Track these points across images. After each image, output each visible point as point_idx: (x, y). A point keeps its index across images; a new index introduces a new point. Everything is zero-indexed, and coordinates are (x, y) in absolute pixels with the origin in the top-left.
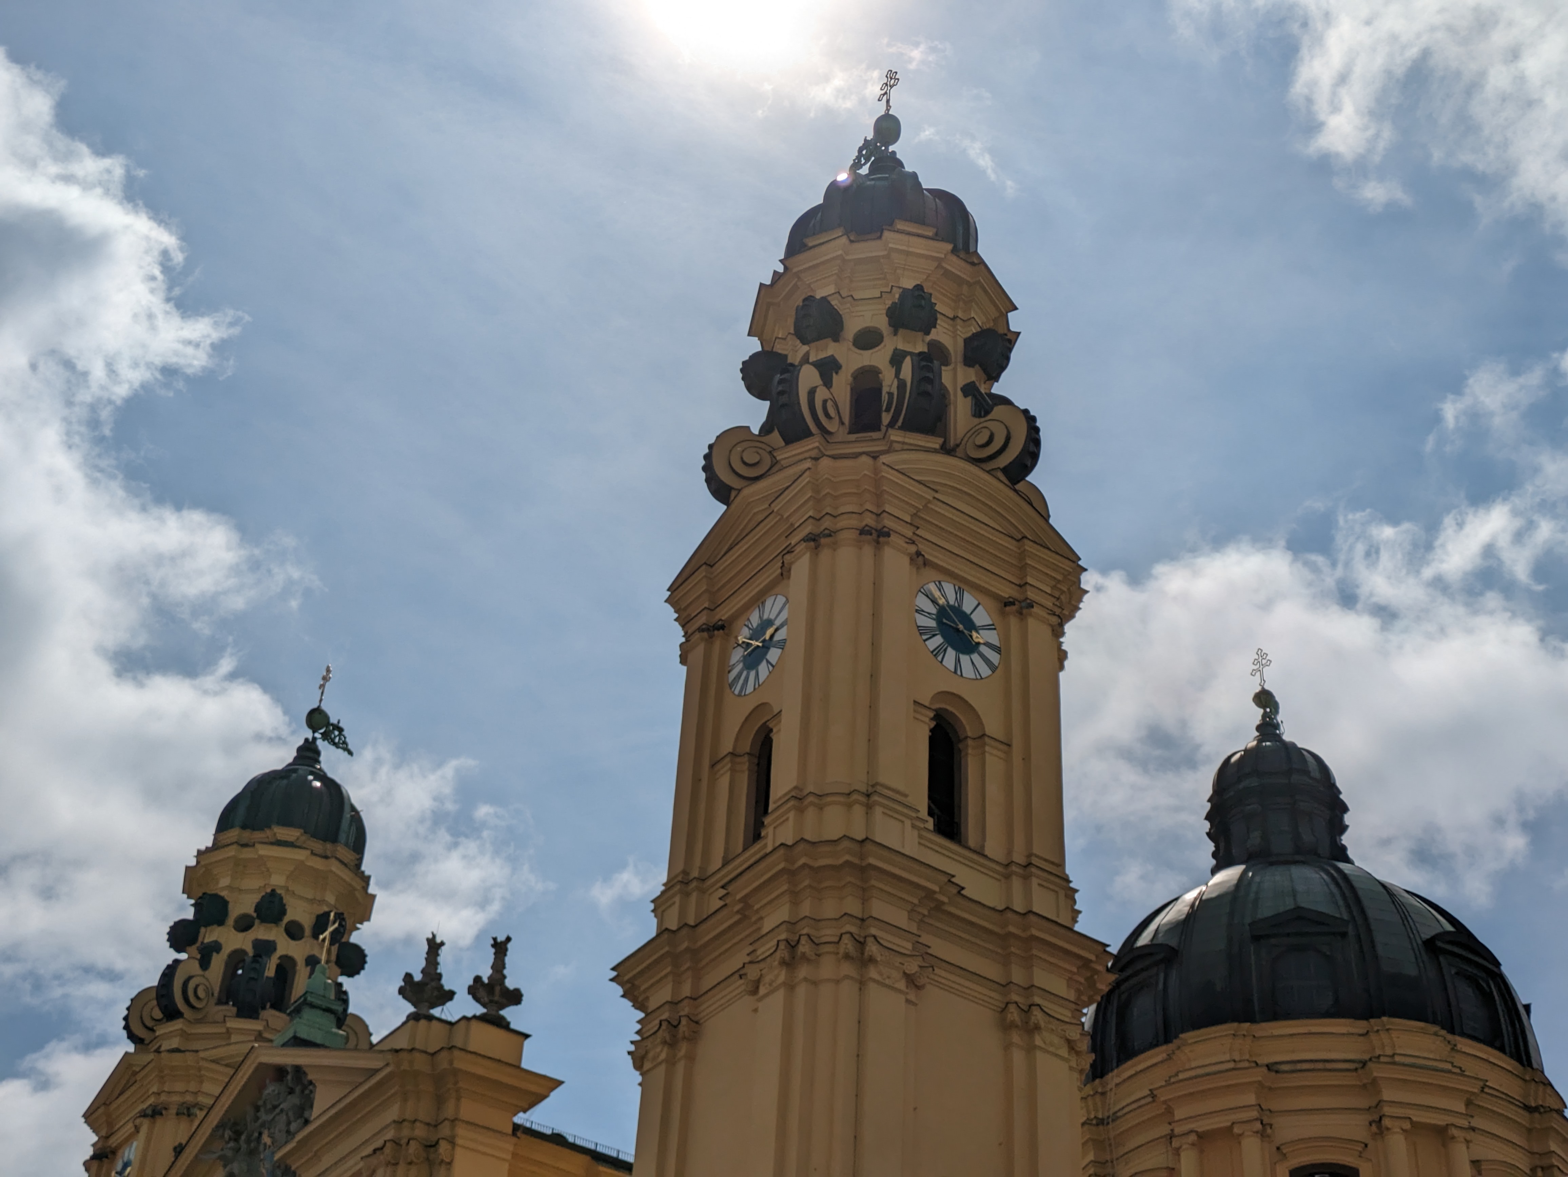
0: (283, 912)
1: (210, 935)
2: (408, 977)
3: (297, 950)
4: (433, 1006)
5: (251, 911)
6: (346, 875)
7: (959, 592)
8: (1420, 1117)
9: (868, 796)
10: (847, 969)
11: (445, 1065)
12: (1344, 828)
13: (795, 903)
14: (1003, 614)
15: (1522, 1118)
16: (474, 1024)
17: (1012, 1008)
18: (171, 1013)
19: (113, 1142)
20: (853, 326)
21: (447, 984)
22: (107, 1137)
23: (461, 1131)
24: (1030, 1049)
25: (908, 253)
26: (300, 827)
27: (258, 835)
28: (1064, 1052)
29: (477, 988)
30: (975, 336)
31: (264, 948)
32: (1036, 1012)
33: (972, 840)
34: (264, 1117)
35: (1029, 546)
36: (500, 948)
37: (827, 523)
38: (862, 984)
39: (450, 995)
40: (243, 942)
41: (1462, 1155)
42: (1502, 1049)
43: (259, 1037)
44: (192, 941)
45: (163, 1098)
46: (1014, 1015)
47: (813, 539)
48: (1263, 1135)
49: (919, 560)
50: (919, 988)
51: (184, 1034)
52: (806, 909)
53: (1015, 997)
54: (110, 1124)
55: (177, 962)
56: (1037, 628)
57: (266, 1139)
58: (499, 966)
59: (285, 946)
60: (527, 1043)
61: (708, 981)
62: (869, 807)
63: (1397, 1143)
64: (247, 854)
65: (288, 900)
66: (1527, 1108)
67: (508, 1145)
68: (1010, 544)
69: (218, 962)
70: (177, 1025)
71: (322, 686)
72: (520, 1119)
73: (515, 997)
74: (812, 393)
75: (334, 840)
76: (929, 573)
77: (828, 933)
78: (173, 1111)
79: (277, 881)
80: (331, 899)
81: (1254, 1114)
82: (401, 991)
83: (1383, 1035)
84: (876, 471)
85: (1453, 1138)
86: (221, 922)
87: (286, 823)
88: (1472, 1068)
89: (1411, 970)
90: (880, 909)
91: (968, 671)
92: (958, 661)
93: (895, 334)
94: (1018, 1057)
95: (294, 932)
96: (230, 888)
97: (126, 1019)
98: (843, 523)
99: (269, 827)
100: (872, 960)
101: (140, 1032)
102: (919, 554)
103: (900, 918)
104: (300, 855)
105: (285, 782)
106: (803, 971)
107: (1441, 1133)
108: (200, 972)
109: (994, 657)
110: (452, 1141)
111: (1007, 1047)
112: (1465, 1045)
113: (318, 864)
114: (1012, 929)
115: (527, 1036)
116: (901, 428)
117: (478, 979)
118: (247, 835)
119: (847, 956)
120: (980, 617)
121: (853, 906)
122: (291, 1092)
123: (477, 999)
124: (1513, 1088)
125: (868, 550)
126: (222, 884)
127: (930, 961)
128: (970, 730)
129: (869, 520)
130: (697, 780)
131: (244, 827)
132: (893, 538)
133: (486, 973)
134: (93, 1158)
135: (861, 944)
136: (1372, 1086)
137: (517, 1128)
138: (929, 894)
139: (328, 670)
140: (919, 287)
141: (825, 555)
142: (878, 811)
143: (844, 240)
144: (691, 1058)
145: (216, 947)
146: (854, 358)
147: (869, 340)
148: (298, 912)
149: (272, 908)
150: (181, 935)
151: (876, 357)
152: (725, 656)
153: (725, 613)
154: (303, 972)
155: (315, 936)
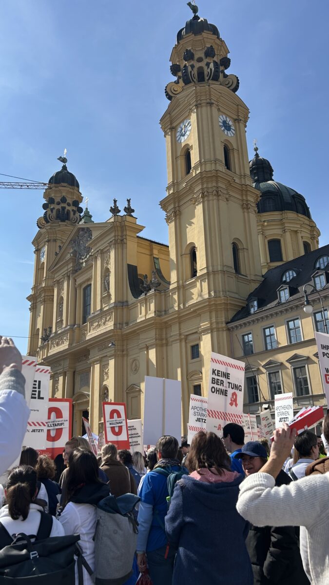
0: (66, 201)
1: (51, 206)
2: (111, 207)
3: (70, 208)
4: (117, 213)
5: (60, 201)
6: (77, 192)
7: (226, 117)
8: (292, 229)
9: (215, 161)
10: (215, 197)
11: (123, 224)
12: (273, 175)
13: (202, 185)
14: (235, 123)
15: (309, 228)
16: (126, 216)
17: (245, 205)
18: (47, 222)
19: (39, 247)
20: (196, 57)
21: (119, 208)
22: (38, 247)
23: (127, 237)
24: (248, 212)
25: (208, 38)
26: (67, 183)
27: (58, 185)
28: (254, 213)
29: (126, 209)
30: (222, 59)
31: (63, 208)
32: (249, 205)
33: (233, 170)
34: (80, 238)
35: (240, 107)
36: (129, 201)
37: (199, 102)
38: (218, 200)
39: (119, 211)
40: (59, 207)
41: (300, 235)
42: (306, 216)
43: (66, 226)
44: (48, 208)
45: (49, 238)
46: (245, 206)
47: (196, 106)
48: (262, 234)
49: (219, 110)
50: (228, 201)
51: (50, 225)
52: (205, 186)
53: (244, 202)
54: (38, 244)
55: (46, 212)
56: (242, 125)
57: (81, 242)
58: (129, 205)
59: (68, 208)
61: (182, 203)
62: (216, 164)
63: (288, 235)
64: (57, 189)
65: (67, 198)
66: (311, 227)
67: (136, 240)
68: (236, 107)
69: (54, 211)
70: (49, 224)
72: (137, 235)
73: (133, 211)
74: (191, 72)
75: (74, 186)
76: (220, 113)
77: (210, 190)
78: (52, 240)
79: (64, 194)
80: (75, 197)
81: (261, 230)
82: (110, 211)
83: (285, 214)
84: (209, 89)
85: (298, 232)
86: (54, 203)
87: (63, 182)
88: (301, 219)
89: (290, 202)
90: (220, 185)
91: (229, 135)
92: (227, 133)
93: (206, 58)
94: (246, 214)
95: (69, 205)
96: (54, 196)
97: (37, 224)
98: (203, 102)
99: (60, 184)
100: (220, 195)
101: (41, 226)
102: (219, 109)
103: (224, 187)
104: (68, 189)
105: (61, 174)
106: (206, 199)
107: (296, 232)
108: (51, 214)
109: (234, 132)
110: (126, 239)
111: (244, 212)
112: (300, 215)
113: (72, 190)
114: (244, 189)
115: (137, 218)
116: (212, 80)
117: (125, 207)
118: (56, 185)
119: (215, 195)
120: (231, 123)
121: (214, 184)
122: (86, 233)
123: (125, 211)
124: (307, 222)
125: (209, 107)
126: (53, 195)
127: (230, 196)
128: (230, 147)
129: (208, 101)
131: (55, 183)
132: (214, 105)
133: (127, 206)
134: (36, 250)
135: (217, 192)
136: (283, 224)
137: (138, 237)
138: (229, 181)
140: (211, 46)
141: (199, 109)
142: (218, 164)
143: (193, 35)
144: (180, 219)
145: (54, 208)
146: (198, 65)
147: (200, 60)
148: (69, 201)
149: (64, 200)
150: (45, 206)
151: (203, 64)
152: (175, 135)
153: (174, 125)
154: (72, 213)
155: (73, 205)
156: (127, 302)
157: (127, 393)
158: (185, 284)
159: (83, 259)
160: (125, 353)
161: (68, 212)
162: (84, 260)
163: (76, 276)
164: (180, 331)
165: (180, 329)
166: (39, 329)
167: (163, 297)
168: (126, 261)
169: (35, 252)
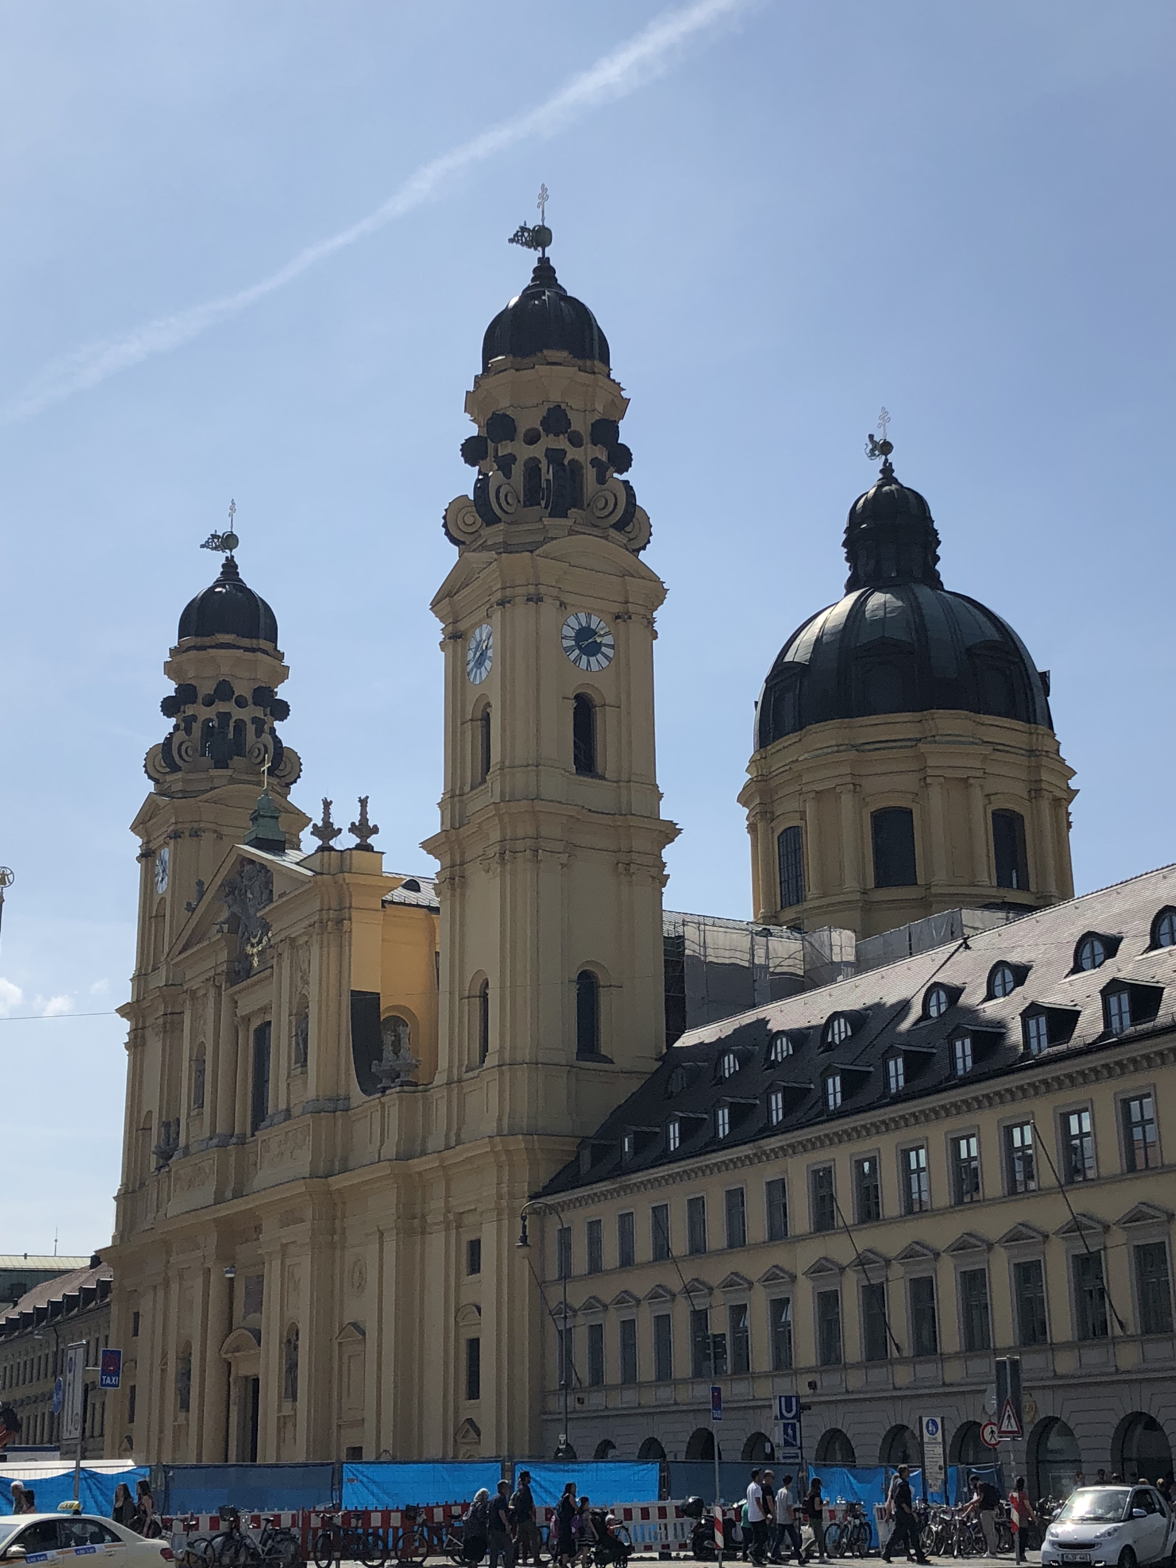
0: (232, 691)
1: (190, 710)
2: (316, 824)
3: (245, 715)
4: (330, 840)
5: (211, 693)
6: (268, 658)
7: (588, 617)
9: (537, 766)
10: (529, 865)
11: (341, 881)
14: (615, 623)
15: (1026, 760)
16: (354, 852)
17: (621, 863)
18: (175, 768)
19: (153, 847)
20: (522, 429)
21: (337, 826)
22: (149, 843)
23: (354, 913)
26: (234, 633)
27: (207, 641)
29: (353, 829)
30: (597, 421)
31: (224, 717)
33: (600, 771)
34: (245, 882)
35: (628, 580)
36: (363, 802)
37: (508, 592)
38: (537, 871)
39: (339, 833)
40: (210, 713)
43: (230, 780)
45: (180, 826)
46: (622, 866)
47: (502, 603)
48: (854, 791)
49: (562, 605)
52: (508, 834)
55: (173, 728)
56: (635, 628)
58: (363, 813)
59: (238, 713)
60: (384, 856)
61: (467, 857)
62: (537, 773)
63: (936, 794)
64: (202, 653)
65: (235, 684)
67: (381, 915)
68: (617, 582)
69: (197, 728)
70: (179, 775)
71: (231, 515)
73: (375, 830)
74: (498, 491)
75: (257, 635)
76: (569, 612)
77: (519, 846)
78: (187, 834)
79: (225, 671)
80: (261, 676)
83: (930, 722)
84: (534, 561)
85: (971, 785)
86: (195, 701)
87: (225, 629)
89: (954, 673)
90: (545, 831)
91: (595, 666)
92: (589, 661)
93: (547, 436)
94: (624, 889)
95: (241, 703)
96: (195, 678)
97: (145, 766)
98: (517, 592)
99: (214, 635)
100: (543, 859)
101: (157, 776)
103: (559, 832)
104: (237, 652)
106: (508, 867)
107: (964, 783)
108: (187, 737)
109: (610, 653)
110: (350, 919)
111: (618, 885)
112: (988, 718)
113: (249, 655)
115: (383, 853)
116: (550, 512)
117: (353, 824)
118: (199, 641)
119: (530, 858)
120: (602, 628)
121: (531, 831)
122: (259, 872)
123: (354, 834)
125: (532, 609)
126: (193, 676)
128: (597, 701)
129: (532, 589)
130: (454, 732)
131: (197, 636)
132: (546, 598)
133: (357, 820)
134: (142, 854)
135: (535, 853)
136: (921, 756)
137: (384, 903)
139: (233, 503)
140: (558, 405)
141: (508, 613)
142: (543, 774)
144: (463, 895)
145: (194, 718)
146: (524, 452)
147: (532, 438)
148: (243, 689)
149: (224, 691)
150: (169, 707)
151: (537, 451)
152: (464, 655)
153: (462, 626)
154: (251, 729)
155: (255, 704)
156: (348, 1098)
157: (340, 1344)
158: (465, 1076)
159: (253, 946)
160: (336, 1238)
161: (240, 726)
162: (255, 950)
163: (236, 993)
164: (447, 1202)
165: (448, 1196)
166: (150, 1112)
167: (420, 1103)
168: (349, 986)
169: (139, 859)
